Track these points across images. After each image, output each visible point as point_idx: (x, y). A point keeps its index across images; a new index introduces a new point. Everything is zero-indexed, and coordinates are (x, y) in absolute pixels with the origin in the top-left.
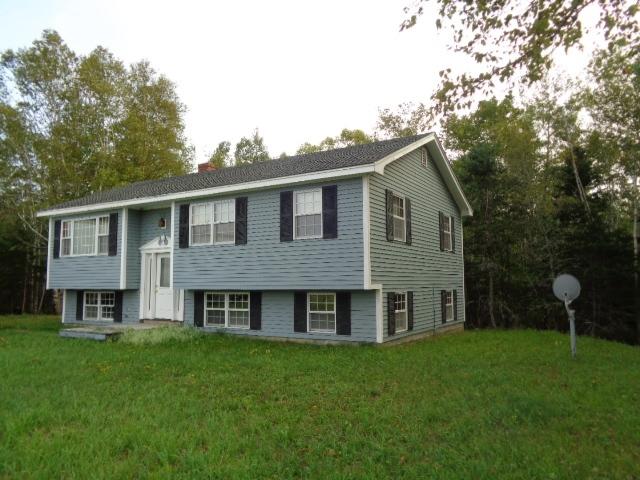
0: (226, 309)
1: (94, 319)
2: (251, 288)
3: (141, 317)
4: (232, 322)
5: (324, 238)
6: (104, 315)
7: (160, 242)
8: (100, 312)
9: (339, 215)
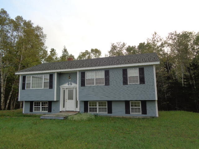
0: (98, 107)
1: (38, 111)
2: (108, 100)
3: (61, 110)
4: (99, 111)
5: (140, 84)
6: (43, 110)
7: (68, 84)
8: (41, 109)
9: (145, 76)
